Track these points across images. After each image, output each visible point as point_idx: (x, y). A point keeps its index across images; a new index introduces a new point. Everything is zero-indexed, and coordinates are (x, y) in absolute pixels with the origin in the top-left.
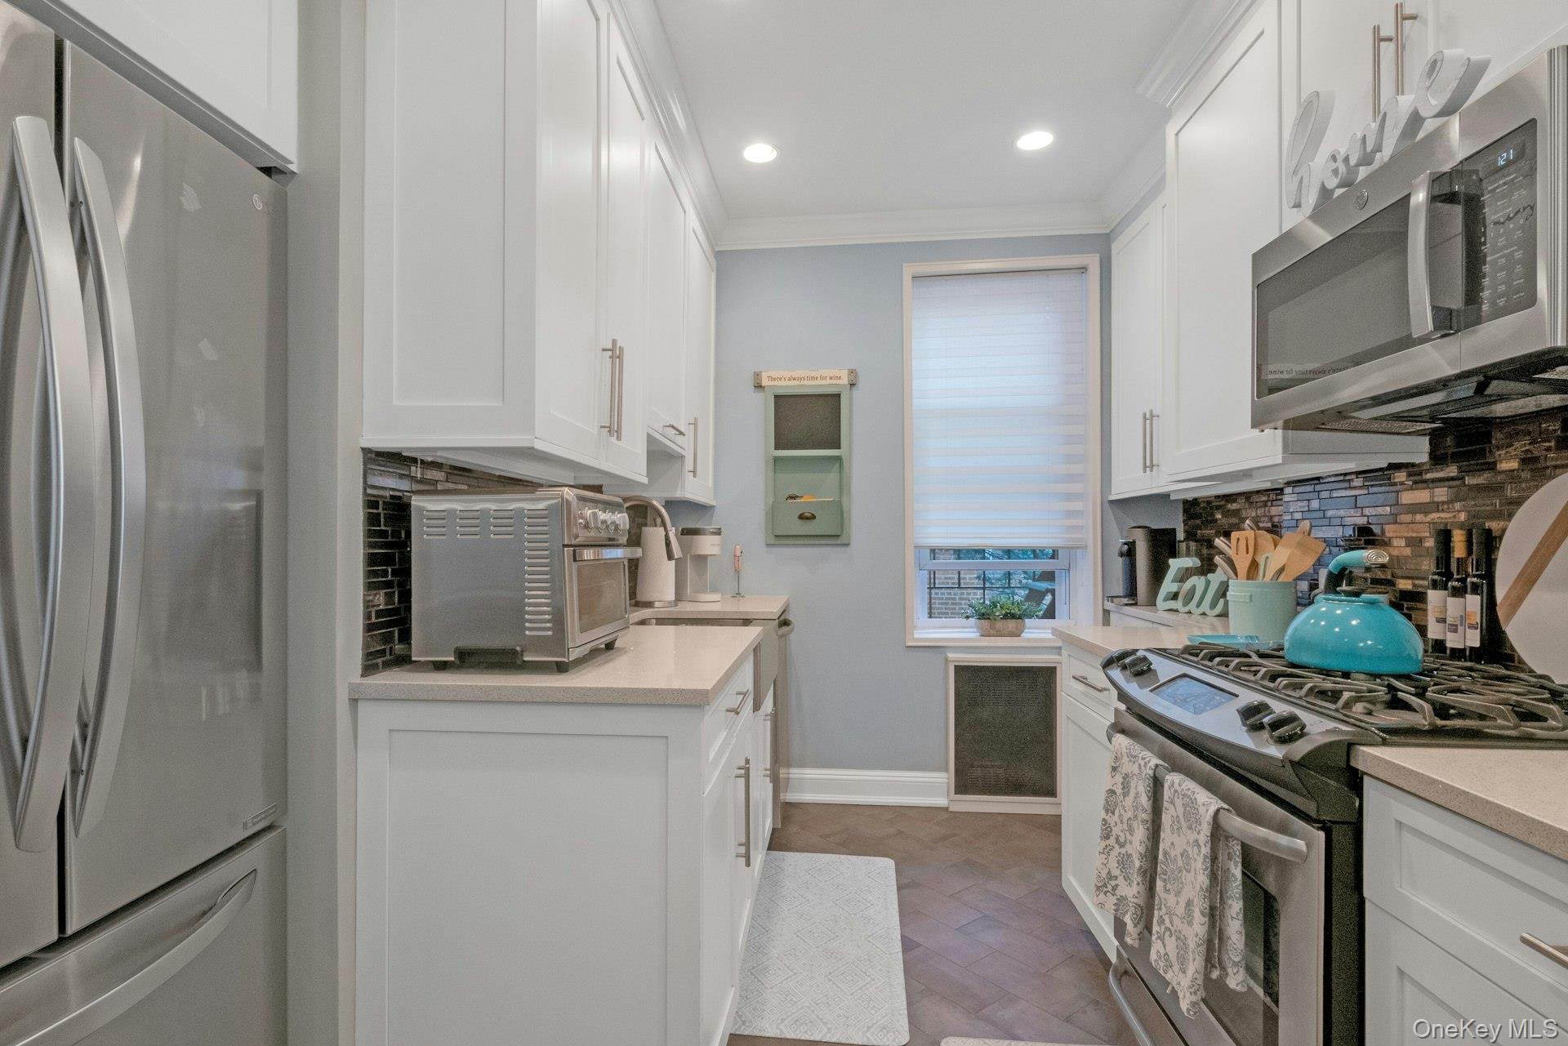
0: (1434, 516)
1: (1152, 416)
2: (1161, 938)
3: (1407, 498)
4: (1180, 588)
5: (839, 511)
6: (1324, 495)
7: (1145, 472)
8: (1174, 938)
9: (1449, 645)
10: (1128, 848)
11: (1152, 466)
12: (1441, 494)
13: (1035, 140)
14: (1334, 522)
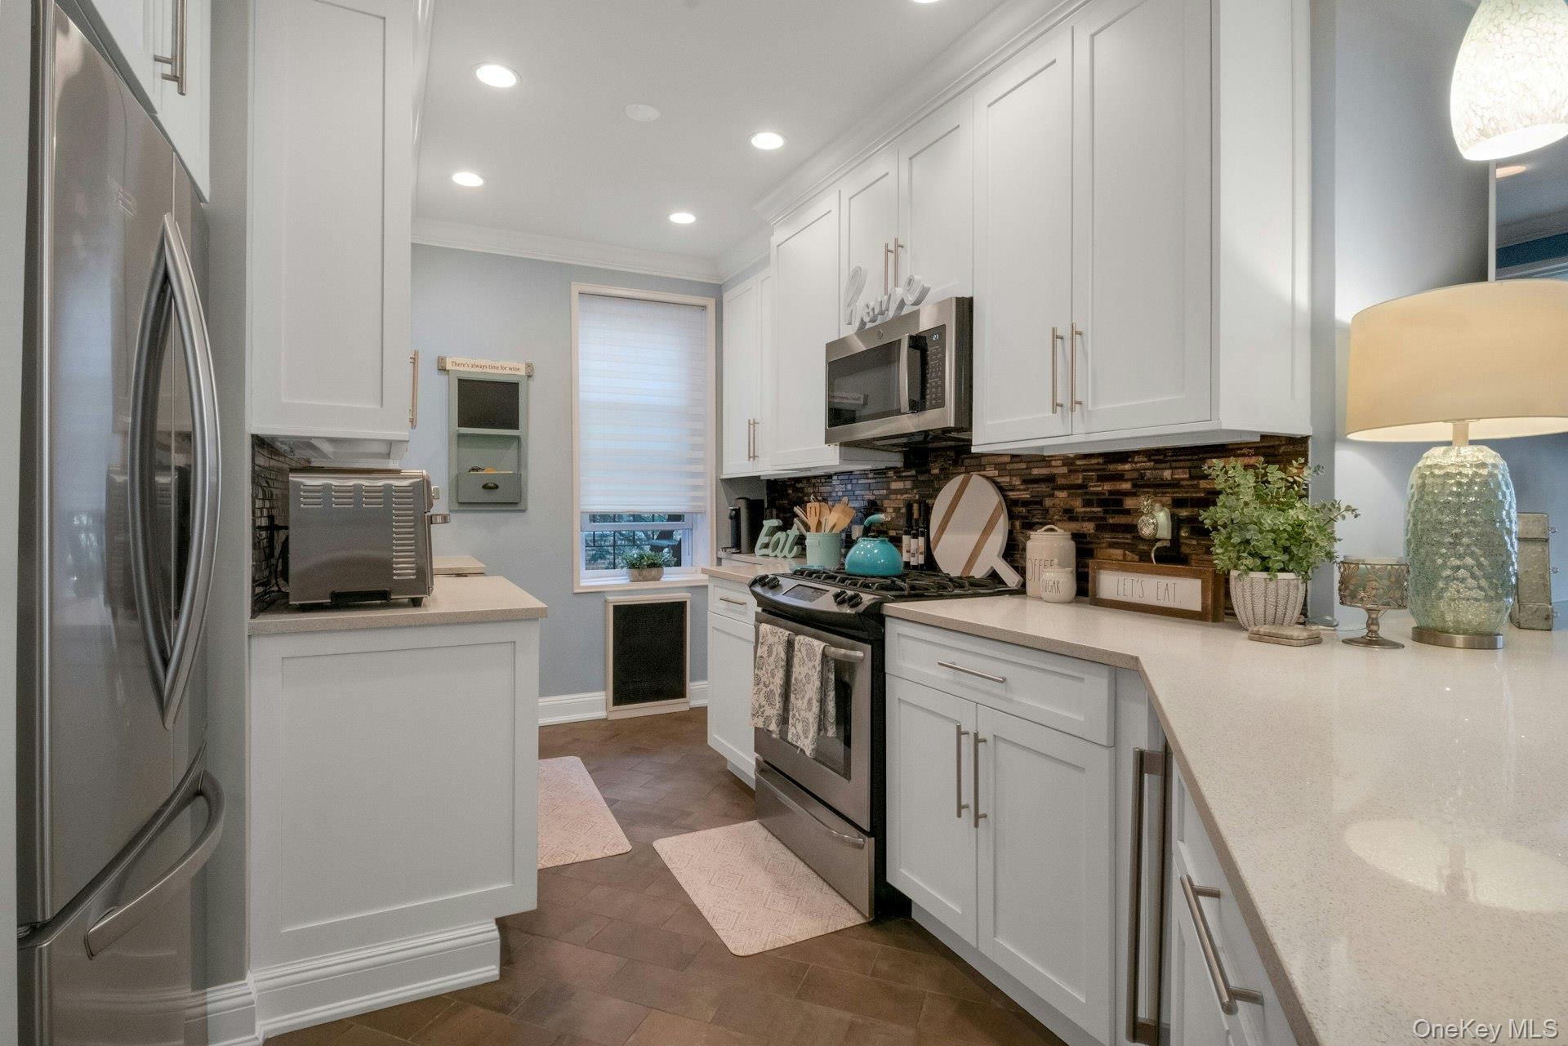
0: (905, 496)
1: (755, 423)
2: (794, 725)
3: (895, 485)
4: (770, 540)
5: (517, 481)
6: (854, 481)
7: (749, 460)
8: (801, 723)
9: (911, 564)
10: (771, 687)
11: (754, 457)
12: (908, 484)
13: (683, 218)
14: (859, 498)
